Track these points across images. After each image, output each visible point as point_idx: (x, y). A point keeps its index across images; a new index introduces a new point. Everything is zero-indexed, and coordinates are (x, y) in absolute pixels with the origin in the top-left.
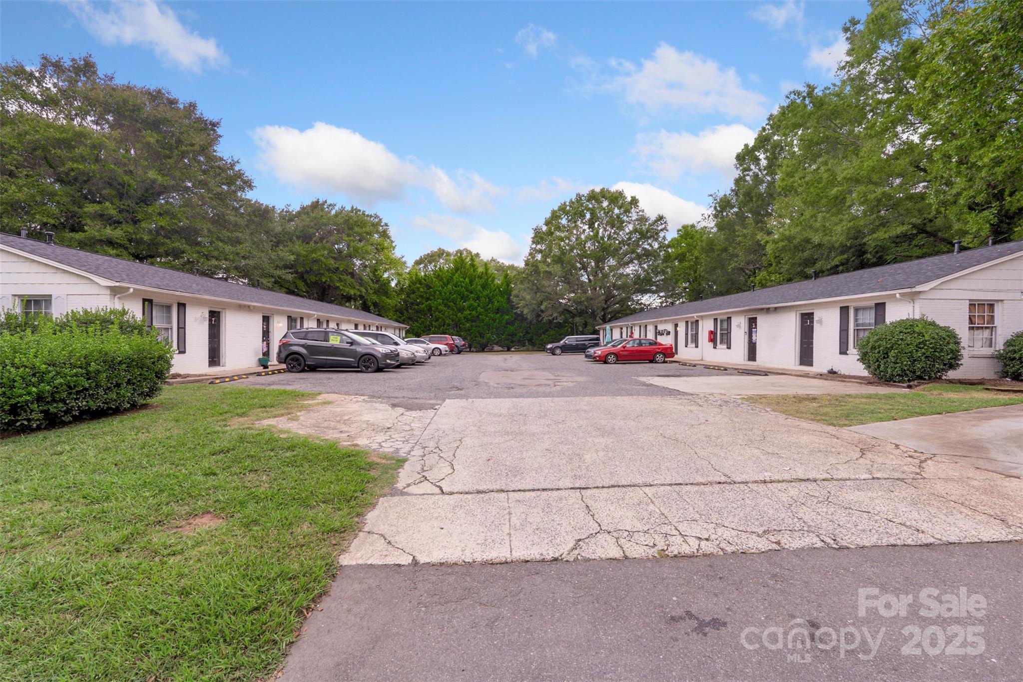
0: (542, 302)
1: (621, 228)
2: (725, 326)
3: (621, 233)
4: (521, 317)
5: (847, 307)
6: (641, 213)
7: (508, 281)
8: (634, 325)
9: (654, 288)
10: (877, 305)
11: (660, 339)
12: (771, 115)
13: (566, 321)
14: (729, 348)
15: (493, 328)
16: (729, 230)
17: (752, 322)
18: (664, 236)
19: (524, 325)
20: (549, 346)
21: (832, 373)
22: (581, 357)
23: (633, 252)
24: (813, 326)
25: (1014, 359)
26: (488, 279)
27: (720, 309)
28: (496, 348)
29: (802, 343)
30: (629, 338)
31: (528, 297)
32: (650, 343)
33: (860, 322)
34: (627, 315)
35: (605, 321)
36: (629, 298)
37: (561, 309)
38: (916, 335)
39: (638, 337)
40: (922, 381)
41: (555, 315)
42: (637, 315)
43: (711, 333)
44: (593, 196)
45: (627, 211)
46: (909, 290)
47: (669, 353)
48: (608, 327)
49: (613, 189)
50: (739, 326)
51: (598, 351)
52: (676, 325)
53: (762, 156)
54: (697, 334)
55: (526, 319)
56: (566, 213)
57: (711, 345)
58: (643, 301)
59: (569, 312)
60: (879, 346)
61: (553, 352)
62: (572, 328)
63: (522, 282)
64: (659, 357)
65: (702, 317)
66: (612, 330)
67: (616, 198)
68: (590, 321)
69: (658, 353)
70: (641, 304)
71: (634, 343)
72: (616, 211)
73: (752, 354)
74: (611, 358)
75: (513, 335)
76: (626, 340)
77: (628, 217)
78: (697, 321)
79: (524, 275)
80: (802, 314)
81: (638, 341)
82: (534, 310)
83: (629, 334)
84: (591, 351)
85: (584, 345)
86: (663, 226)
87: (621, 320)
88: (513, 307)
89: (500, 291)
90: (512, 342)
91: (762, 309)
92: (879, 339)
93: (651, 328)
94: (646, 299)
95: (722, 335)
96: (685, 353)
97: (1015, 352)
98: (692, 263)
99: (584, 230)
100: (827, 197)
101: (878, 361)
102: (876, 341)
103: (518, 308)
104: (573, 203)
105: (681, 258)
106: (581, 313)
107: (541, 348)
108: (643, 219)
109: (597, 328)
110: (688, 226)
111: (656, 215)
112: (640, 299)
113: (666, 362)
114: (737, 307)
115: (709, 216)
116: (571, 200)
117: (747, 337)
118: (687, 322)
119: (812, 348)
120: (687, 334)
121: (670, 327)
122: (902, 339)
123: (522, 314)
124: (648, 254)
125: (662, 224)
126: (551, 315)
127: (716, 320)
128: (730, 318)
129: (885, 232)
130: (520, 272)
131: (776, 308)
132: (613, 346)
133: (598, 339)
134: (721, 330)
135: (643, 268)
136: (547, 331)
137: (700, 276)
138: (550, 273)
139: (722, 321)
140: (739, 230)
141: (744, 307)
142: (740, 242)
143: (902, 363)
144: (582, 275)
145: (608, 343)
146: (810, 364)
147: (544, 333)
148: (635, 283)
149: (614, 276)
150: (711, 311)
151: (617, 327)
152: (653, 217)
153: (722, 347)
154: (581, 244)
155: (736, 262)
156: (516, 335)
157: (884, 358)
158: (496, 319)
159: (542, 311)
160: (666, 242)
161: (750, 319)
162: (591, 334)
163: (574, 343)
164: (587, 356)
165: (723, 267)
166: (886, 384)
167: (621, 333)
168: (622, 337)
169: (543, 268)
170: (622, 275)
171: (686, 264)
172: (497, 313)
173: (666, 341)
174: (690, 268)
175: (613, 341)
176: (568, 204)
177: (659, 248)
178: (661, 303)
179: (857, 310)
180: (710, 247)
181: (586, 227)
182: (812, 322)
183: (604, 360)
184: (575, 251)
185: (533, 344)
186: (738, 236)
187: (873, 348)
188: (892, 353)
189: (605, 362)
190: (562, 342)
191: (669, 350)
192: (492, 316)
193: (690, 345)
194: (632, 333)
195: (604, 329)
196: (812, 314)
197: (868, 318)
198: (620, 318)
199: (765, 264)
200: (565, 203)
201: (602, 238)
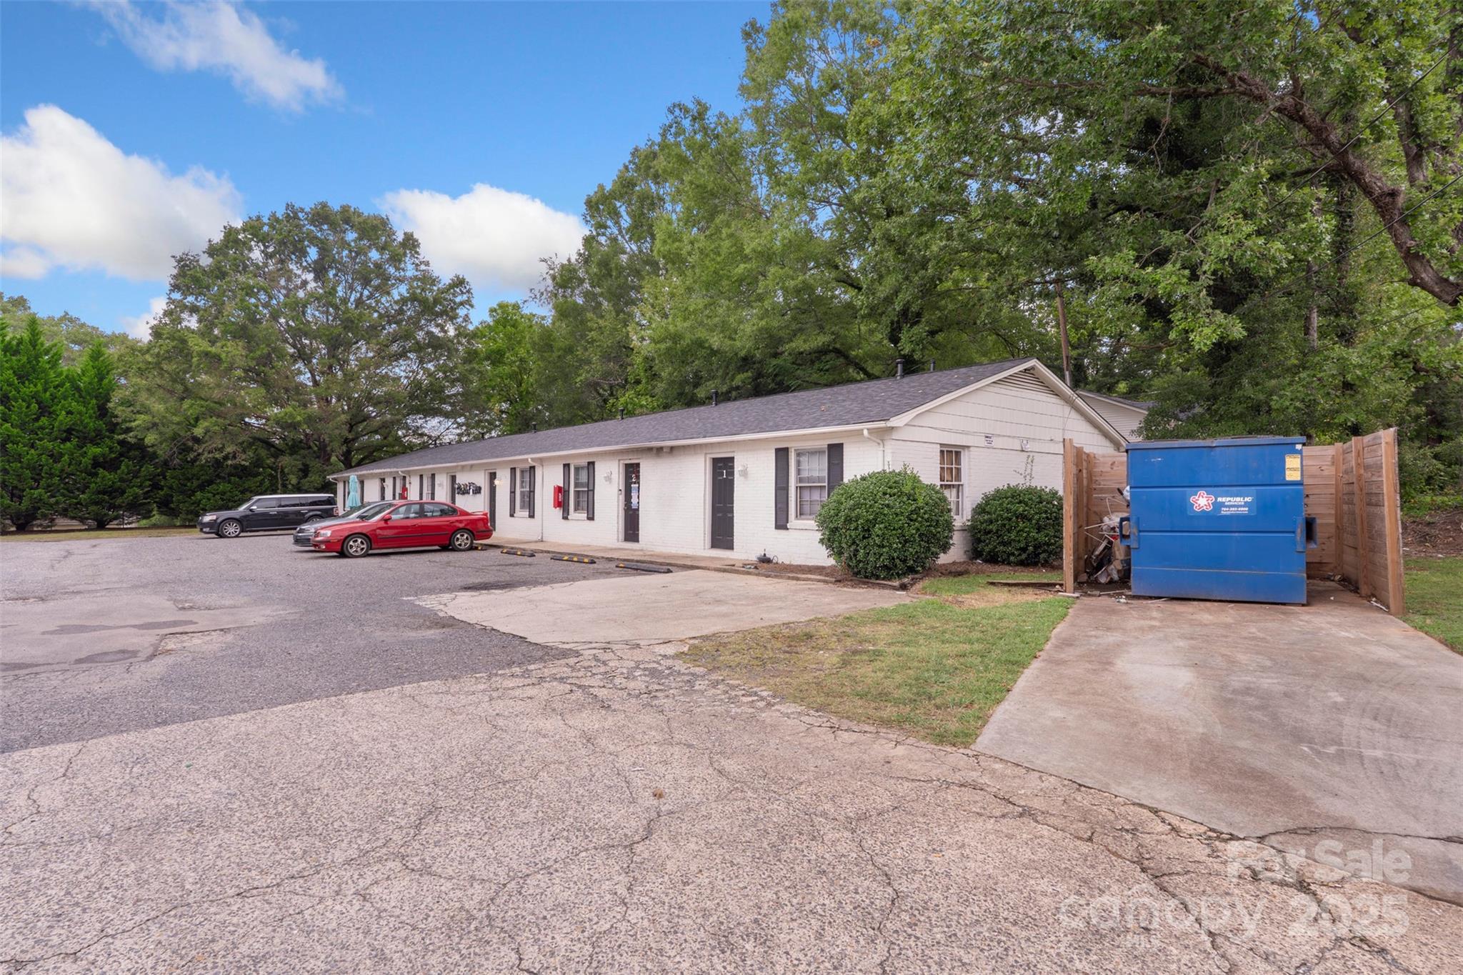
0: (197, 420)
1: (384, 289)
2: (583, 477)
3: (383, 300)
4: (140, 451)
5: (786, 450)
6: (423, 267)
7: (101, 369)
8: (409, 473)
9: (449, 408)
10: (830, 446)
11: (463, 502)
12: (636, 150)
13: (258, 463)
14: (591, 518)
15: (51, 475)
16: (575, 318)
17: (632, 472)
18: (467, 315)
19: (148, 469)
20: (208, 518)
21: (764, 562)
22: (285, 541)
23: (407, 336)
24: (732, 481)
25: (990, 532)
26: (37, 357)
27: (574, 448)
28: (62, 522)
29: (715, 510)
30: (398, 502)
31: (158, 407)
32: (442, 511)
33: (805, 474)
34: (395, 454)
35: (349, 466)
36: (399, 421)
37: (243, 438)
38: (905, 499)
39: (417, 498)
40: (916, 576)
41: (230, 449)
42: (414, 456)
43: (559, 490)
44: (322, 216)
45: (396, 260)
46: (882, 424)
47: (480, 529)
48: (353, 476)
49: (367, 211)
50: (608, 479)
51: (325, 530)
52: (493, 476)
53: (623, 210)
54: (532, 492)
55: (154, 455)
56: (263, 239)
57: (559, 512)
58: (426, 431)
59: (269, 445)
60: (858, 518)
61: (218, 531)
62: (273, 477)
63: (141, 372)
64: (462, 539)
65: (541, 461)
66: (362, 483)
67: (375, 228)
68: (315, 464)
69: (458, 530)
70: (422, 435)
71: (408, 511)
72: (374, 255)
73: (631, 528)
74: (356, 546)
75: (113, 492)
76: (391, 505)
77: (398, 269)
78: (533, 468)
79: (148, 358)
80: (714, 459)
81: (417, 507)
82: (175, 437)
83: (398, 490)
84: (310, 528)
85: (298, 513)
86: (465, 297)
87: (382, 463)
88: (113, 428)
89: (78, 389)
90: (113, 507)
91: (650, 449)
92: (858, 505)
93: (443, 484)
94: (434, 426)
95: (577, 493)
96: (509, 528)
97: (991, 522)
98: (516, 369)
99: (305, 283)
100: (728, 278)
101: (854, 543)
102: (852, 509)
103: (129, 430)
104: (277, 220)
105: (496, 357)
106: (294, 448)
107: (191, 522)
108: (428, 279)
109: (330, 478)
110: (507, 306)
111: (452, 276)
112: (421, 427)
113: (476, 548)
114: (605, 445)
115: (542, 294)
116: (274, 214)
117: (622, 498)
118: (513, 470)
119: (732, 519)
120: (513, 492)
121: (480, 479)
122: (888, 506)
123: (140, 446)
124: (437, 344)
125: (462, 293)
126: (221, 450)
127: (566, 466)
128: (593, 463)
129: (805, 341)
130: (133, 348)
131: (672, 448)
132: (362, 518)
133: (331, 502)
134: (576, 485)
135: (426, 370)
136: (210, 482)
137: (528, 393)
138: (217, 359)
139: (577, 469)
140: (592, 319)
141: (617, 443)
142: (594, 341)
143: (890, 546)
144: (300, 372)
145: (353, 510)
146: (729, 546)
147: (202, 488)
148: (412, 396)
149: (367, 378)
150: (559, 450)
151: (373, 476)
152: (446, 279)
153: (578, 517)
154: (298, 308)
155: (588, 372)
156: (123, 492)
157: (864, 538)
158: (61, 455)
159: (197, 440)
160: (471, 327)
161: (628, 466)
162: (318, 491)
163: (274, 511)
164: (298, 541)
165: (566, 377)
166: (864, 583)
167: (383, 489)
168: (383, 498)
169: (198, 345)
170: (386, 376)
171: (507, 369)
172: (64, 441)
173: (474, 505)
174: (512, 376)
175: (363, 506)
176: (265, 220)
177: (457, 336)
178: (460, 435)
179: (799, 455)
180: (546, 342)
181: (310, 276)
182: (731, 473)
183: (339, 549)
184: (282, 320)
185: (173, 513)
186: (591, 330)
187: (848, 520)
188: (877, 529)
189: (343, 554)
190: (243, 508)
191: (480, 525)
192: (50, 445)
193: (519, 512)
194: (404, 489)
195: (346, 482)
196: (732, 459)
197: (818, 468)
198: (381, 459)
199: (631, 379)
200: (259, 218)
201: (345, 301)
